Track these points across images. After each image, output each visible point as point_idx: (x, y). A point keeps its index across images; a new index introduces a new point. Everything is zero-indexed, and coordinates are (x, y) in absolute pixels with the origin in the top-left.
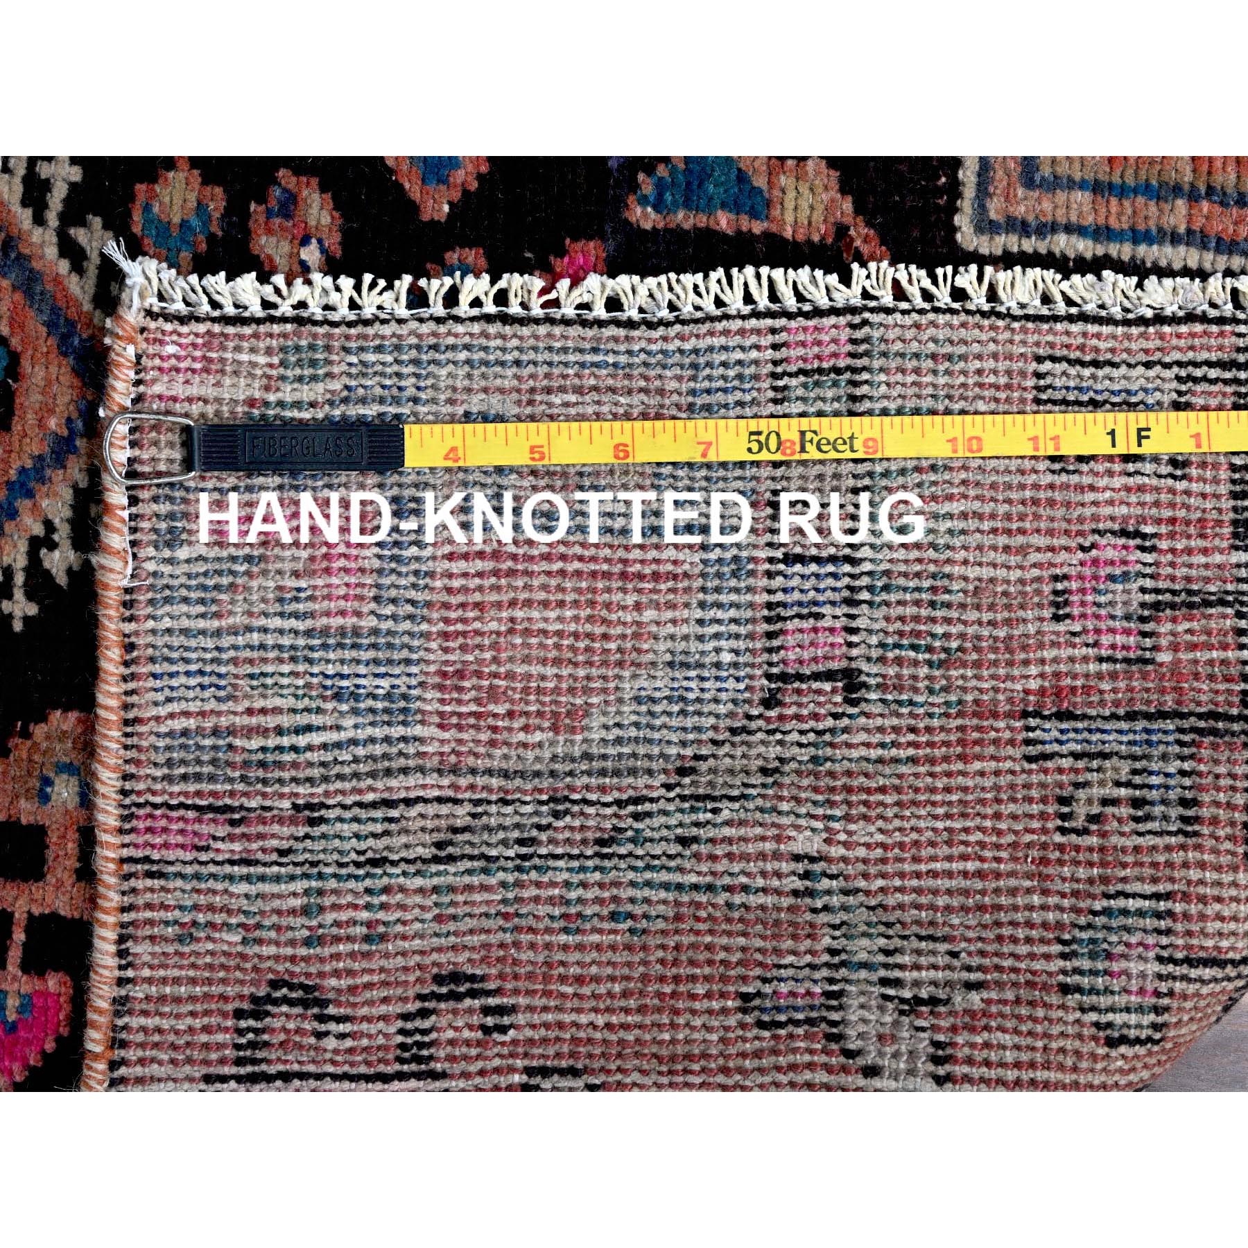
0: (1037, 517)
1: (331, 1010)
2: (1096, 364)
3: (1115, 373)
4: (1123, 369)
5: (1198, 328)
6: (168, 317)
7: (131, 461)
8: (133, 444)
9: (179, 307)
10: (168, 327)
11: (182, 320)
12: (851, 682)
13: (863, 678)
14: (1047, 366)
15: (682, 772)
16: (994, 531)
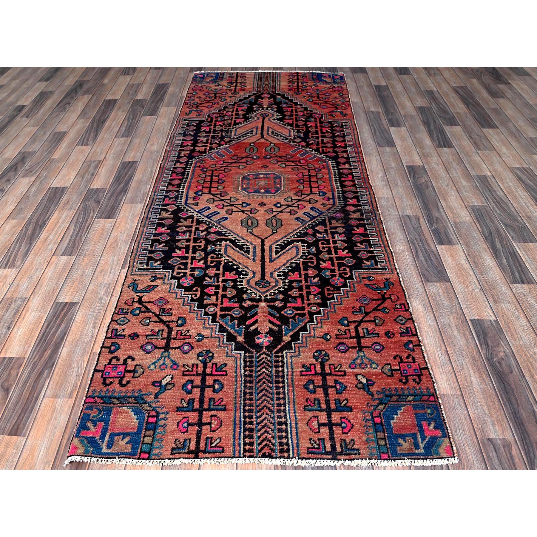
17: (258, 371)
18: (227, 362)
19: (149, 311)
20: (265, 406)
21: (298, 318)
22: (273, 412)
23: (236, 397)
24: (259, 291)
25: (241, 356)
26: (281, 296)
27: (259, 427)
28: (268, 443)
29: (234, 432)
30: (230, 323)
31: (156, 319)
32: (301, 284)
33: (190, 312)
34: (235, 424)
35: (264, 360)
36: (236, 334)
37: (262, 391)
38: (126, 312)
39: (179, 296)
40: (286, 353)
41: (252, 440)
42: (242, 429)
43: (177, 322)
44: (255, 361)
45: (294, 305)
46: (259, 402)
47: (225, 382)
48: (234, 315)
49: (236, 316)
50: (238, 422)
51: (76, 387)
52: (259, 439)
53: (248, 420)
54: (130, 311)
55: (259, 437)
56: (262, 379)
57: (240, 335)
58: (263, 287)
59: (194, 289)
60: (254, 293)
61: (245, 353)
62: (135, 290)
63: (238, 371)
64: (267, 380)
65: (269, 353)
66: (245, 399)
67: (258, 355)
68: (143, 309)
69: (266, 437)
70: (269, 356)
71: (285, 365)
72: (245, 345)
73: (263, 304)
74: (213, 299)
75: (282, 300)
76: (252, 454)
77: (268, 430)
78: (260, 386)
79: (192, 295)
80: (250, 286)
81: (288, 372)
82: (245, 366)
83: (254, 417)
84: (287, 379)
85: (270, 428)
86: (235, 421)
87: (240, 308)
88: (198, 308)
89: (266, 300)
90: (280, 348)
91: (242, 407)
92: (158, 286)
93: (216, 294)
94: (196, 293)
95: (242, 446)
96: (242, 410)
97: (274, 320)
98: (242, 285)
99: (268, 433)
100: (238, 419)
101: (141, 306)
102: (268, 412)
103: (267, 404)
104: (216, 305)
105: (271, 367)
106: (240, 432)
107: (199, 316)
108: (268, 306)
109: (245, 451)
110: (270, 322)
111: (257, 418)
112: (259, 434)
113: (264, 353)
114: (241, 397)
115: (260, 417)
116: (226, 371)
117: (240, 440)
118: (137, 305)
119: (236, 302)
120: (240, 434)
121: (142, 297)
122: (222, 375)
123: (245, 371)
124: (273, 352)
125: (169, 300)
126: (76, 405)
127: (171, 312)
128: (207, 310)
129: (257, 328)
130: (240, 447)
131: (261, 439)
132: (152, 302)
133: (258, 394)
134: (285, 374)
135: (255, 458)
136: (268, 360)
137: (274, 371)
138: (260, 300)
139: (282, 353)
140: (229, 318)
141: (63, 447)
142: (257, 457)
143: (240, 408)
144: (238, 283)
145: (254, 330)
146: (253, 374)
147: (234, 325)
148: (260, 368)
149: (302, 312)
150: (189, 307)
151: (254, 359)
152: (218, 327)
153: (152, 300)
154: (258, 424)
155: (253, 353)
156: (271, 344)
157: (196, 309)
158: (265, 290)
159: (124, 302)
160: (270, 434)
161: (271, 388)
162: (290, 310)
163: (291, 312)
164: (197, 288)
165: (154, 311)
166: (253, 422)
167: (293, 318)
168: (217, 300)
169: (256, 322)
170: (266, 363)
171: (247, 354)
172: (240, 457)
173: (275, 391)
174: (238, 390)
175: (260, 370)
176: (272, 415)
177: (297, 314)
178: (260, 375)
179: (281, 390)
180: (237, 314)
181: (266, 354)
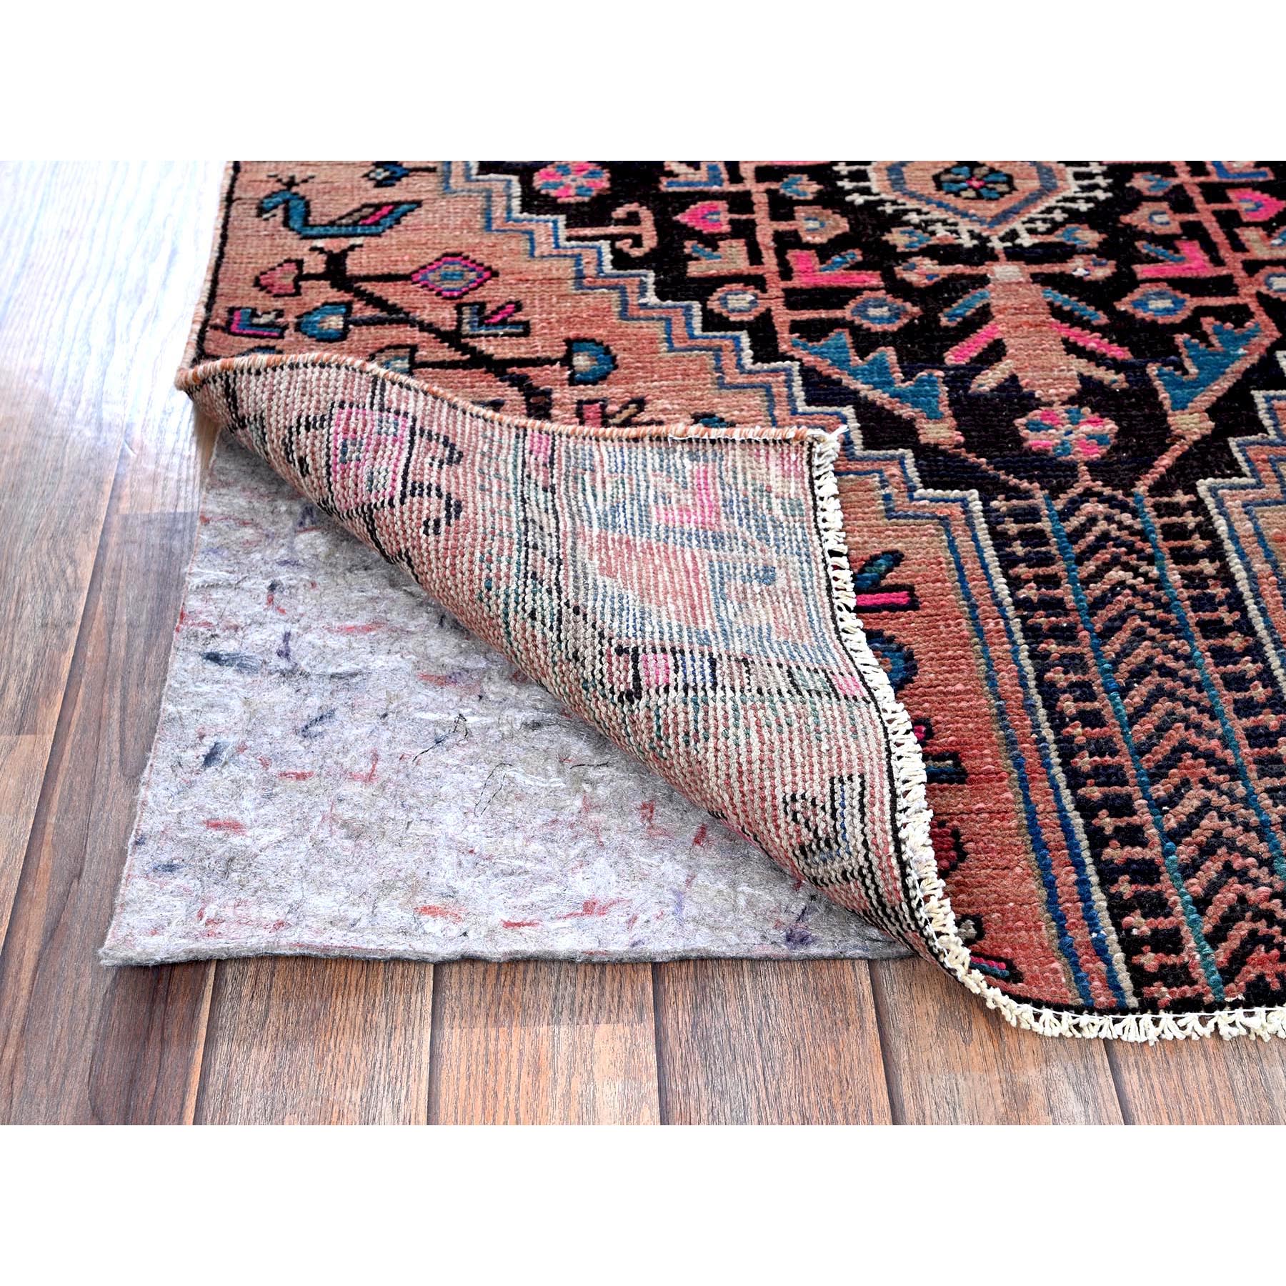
0: (753, 792)
1: (445, 466)
2: (862, 806)
3: (857, 821)
4: (860, 826)
5: (897, 872)
6: (810, 456)
7: (734, 441)
8: (742, 442)
9: (816, 462)
10: (805, 456)
11: (809, 463)
12: (633, 695)
13: (636, 701)
14: (857, 780)
15: (576, 611)
16: (740, 765)
17: (1086, 582)
18: (899, 546)
19: (396, 316)
20: (1183, 747)
21: (1217, 332)
22: (1235, 773)
23: (1002, 712)
24: (964, 215)
25: (967, 512)
26: (1089, 237)
27: (1185, 852)
28: (1262, 926)
29: (1050, 885)
30: (856, 360)
31: (446, 353)
32: (1175, 181)
33: (624, 315)
34: (1039, 845)
35: (1102, 526)
36: (906, 412)
37: (1139, 674)
38: (270, 325)
39: (544, 247)
40: (1213, 491)
41: (1164, 923)
42: (1091, 870)
43: (567, 361)
44: (1056, 532)
45: (1171, 269)
46: (1142, 729)
47: (919, 646)
48: (866, 324)
49: (877, 328)
50: (1052, 835)
51: (52, 677)
52: (1202, 913)
53: (1107, 822)
54: (291, 319)
55: (1201, 904)
56: (1122, 618)
57: (935, 417)
58: (979, 197)
59: (620, 212)
60: (944, 222)
61: (985, 500)
62: (296, 223)
63: (976, 587)
64: (1154, 622)
65: (1119, 494)
66: (1058, 722)
67: (1059, 505)
68: (361, 310)
69: (1242, 899)
70: (1124, 507)
71: (1229, 546)
72: (972, 458)
73: (1004, 271)
74: (733, 256)
75: (1103, 251)
76: (1188, 991)
77: (1238, 863)
78: (1123, 654)
79: (613, 238)
80: (912, 195)
81: (1253, 578)
82: (1008, 562)
83: (1140, 803)
84: (1263, 611)
85: (1245, 852)
86: (1033, 827)
87: (889, 290)
88: (661, 295)
89: (1016, 254)
90: (1170, 470)
91: (1055, 759)
92: (419, 204)
93: (744, 231)
94: (635, 230)
95: (1118, 956)
96: (1061, 779)
97: (1092, 342)
98: (866, 191)
99: (1243, 875)
100: (1049, 820)
101: (347, 297)
102: (1210, 772)
103: (1192, 737)
104: (758, 282)
105: (1151, 560)
106: (1083, 883)
107: (678, 330)
108: (1035, 278)
109: (1141, 977)
110: (1072, 348)
111: (1158, 806)
112: (1196, 885)
113: (1088, 494)
114: (1030, 709)
115: (1172, 800)
116: (910, 589)
117: (1093, 925)
118: (320, 293)
119: (857, 266)
120: (1086, 898)
121: (344, 253)
122: (893, 608)
123: (1015, 583)
124: (1141, 488)
125: (496, 264)
126: (65, 763)
127: (519, 317)
128: (714, 305)
129: (1013, 378)
130: (1108, 962)
131: (1215, 911)
132: (406, 278)
133: (1124, 692)
134: (1243, 586)
135: (1211, 1008)
136: (1121, 526)
137: (1175, 577)
138: (983, 253)
139: (1192, 489)
140: (846, 338)
141: (26, 975)
142: (1221, 1006)
143: (1048, 766)
144: (847, 184)
145: (1001, 388)
146: (1065, 592)
147: (883, 369)
148: (1091, 566)
149: (1229, 300)
150: (615, 296)
151: (1045, 525)
152: (798, 381)
153: (403, 269)
154: (1174, 836)
155: (1027, 495)
156: (1115, 449)
157: (651, 298)
158: (993, 208)
159: (250, 277)
160: (1256, 883)
161: (1187, 658)
162: (1160, 295)
163: (1167, 303)
164: (633, 207)
165: (426, 316)
166: (1139, 829)
167: (1191, 325)
168: (755, 256)
169: (995, 352)
170: (1118, 543)
171: (998, 503)
172: (1126, 1011)
173: (1212, 672)
174: (1006, 679)
175: (1097, 576)
176: (1240, 790)
177: (1201, 311)
178: (1100, 603)
179: (1248, 667)
180: (881, 320)
181: (1102, 499)
